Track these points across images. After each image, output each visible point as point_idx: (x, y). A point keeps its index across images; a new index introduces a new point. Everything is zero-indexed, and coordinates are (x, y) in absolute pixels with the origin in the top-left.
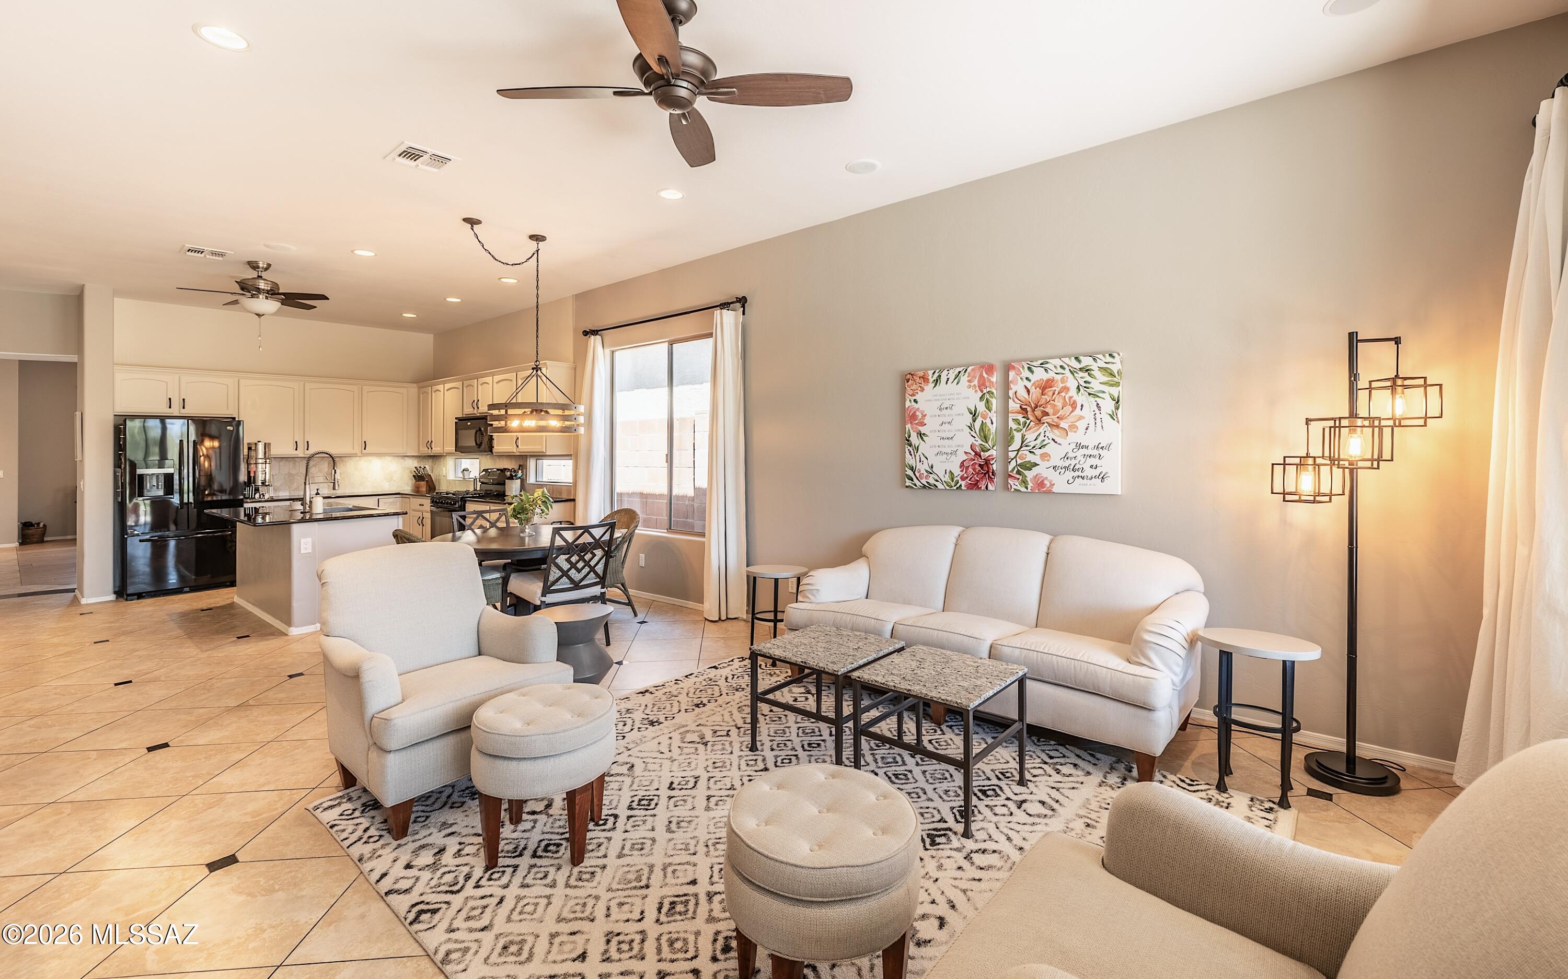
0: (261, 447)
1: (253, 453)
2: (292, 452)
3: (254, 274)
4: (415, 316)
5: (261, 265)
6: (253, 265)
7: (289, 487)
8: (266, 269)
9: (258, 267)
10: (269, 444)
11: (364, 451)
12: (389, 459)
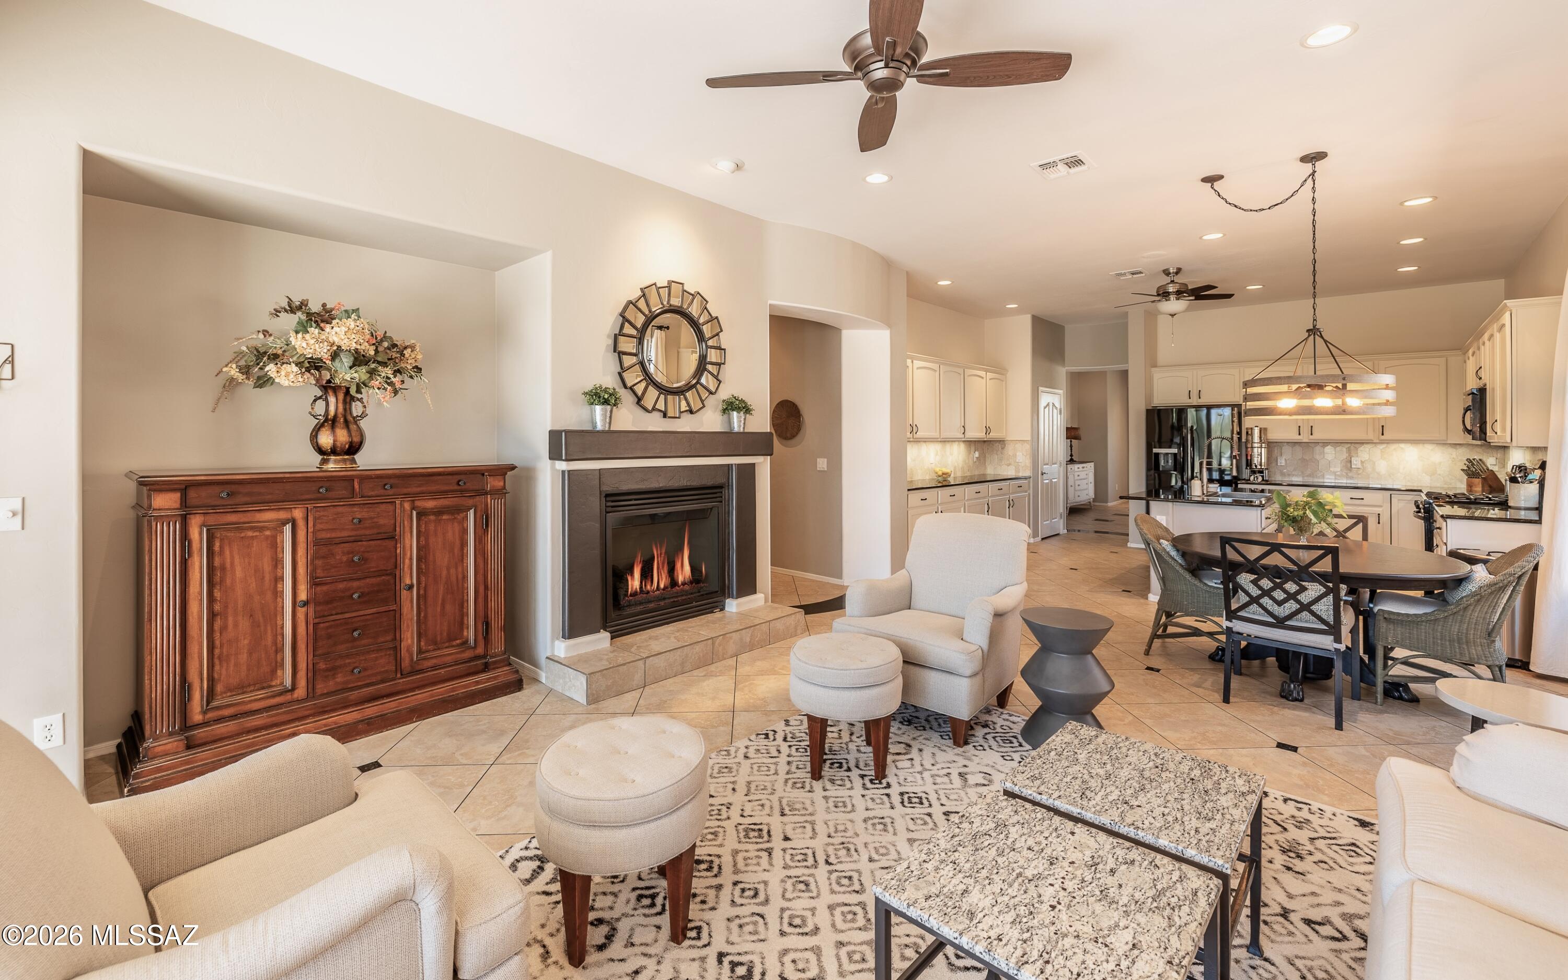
0: (1256, 431)
1: (1250, 438)
2: (1296, 437)
3: (1168, 279)
4: (1416, 268)
5: (1171, 271)
6: (1166, 272)
7: (1302, 472)
8: (1177, 273)
9: (1170, 273)
10: (1265, 429)
11: (1383, 437)
12: (1429, 447)
